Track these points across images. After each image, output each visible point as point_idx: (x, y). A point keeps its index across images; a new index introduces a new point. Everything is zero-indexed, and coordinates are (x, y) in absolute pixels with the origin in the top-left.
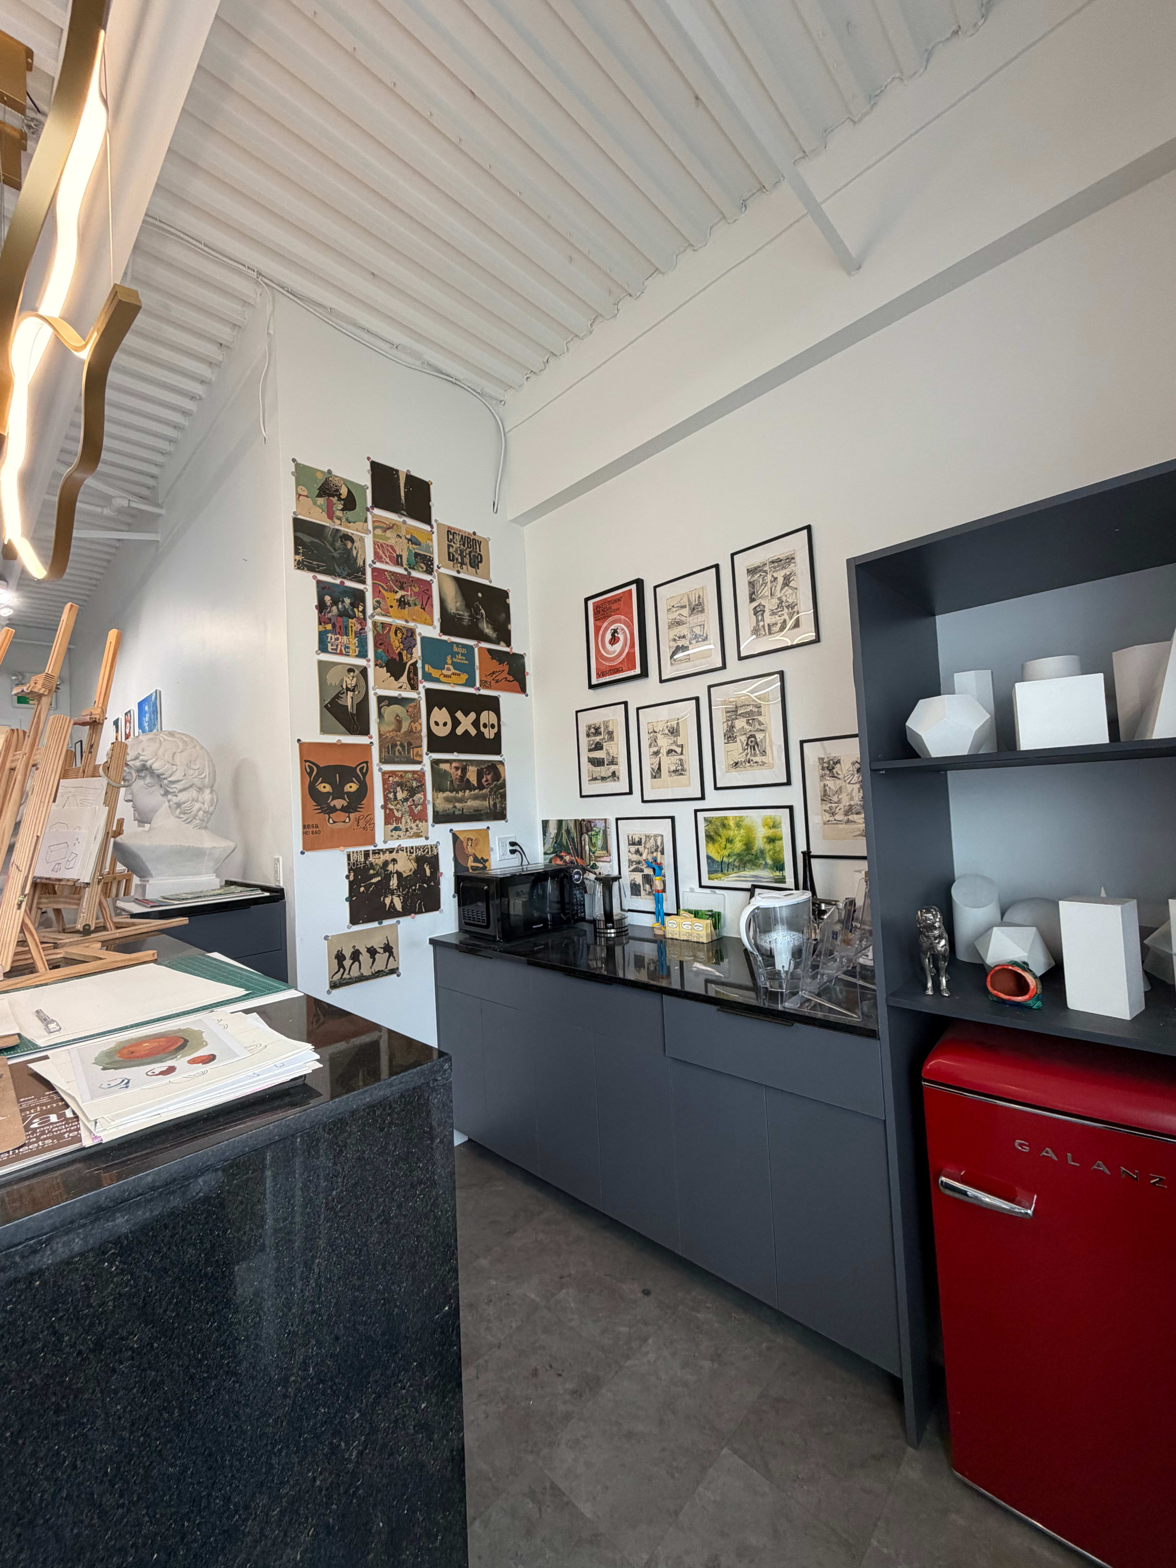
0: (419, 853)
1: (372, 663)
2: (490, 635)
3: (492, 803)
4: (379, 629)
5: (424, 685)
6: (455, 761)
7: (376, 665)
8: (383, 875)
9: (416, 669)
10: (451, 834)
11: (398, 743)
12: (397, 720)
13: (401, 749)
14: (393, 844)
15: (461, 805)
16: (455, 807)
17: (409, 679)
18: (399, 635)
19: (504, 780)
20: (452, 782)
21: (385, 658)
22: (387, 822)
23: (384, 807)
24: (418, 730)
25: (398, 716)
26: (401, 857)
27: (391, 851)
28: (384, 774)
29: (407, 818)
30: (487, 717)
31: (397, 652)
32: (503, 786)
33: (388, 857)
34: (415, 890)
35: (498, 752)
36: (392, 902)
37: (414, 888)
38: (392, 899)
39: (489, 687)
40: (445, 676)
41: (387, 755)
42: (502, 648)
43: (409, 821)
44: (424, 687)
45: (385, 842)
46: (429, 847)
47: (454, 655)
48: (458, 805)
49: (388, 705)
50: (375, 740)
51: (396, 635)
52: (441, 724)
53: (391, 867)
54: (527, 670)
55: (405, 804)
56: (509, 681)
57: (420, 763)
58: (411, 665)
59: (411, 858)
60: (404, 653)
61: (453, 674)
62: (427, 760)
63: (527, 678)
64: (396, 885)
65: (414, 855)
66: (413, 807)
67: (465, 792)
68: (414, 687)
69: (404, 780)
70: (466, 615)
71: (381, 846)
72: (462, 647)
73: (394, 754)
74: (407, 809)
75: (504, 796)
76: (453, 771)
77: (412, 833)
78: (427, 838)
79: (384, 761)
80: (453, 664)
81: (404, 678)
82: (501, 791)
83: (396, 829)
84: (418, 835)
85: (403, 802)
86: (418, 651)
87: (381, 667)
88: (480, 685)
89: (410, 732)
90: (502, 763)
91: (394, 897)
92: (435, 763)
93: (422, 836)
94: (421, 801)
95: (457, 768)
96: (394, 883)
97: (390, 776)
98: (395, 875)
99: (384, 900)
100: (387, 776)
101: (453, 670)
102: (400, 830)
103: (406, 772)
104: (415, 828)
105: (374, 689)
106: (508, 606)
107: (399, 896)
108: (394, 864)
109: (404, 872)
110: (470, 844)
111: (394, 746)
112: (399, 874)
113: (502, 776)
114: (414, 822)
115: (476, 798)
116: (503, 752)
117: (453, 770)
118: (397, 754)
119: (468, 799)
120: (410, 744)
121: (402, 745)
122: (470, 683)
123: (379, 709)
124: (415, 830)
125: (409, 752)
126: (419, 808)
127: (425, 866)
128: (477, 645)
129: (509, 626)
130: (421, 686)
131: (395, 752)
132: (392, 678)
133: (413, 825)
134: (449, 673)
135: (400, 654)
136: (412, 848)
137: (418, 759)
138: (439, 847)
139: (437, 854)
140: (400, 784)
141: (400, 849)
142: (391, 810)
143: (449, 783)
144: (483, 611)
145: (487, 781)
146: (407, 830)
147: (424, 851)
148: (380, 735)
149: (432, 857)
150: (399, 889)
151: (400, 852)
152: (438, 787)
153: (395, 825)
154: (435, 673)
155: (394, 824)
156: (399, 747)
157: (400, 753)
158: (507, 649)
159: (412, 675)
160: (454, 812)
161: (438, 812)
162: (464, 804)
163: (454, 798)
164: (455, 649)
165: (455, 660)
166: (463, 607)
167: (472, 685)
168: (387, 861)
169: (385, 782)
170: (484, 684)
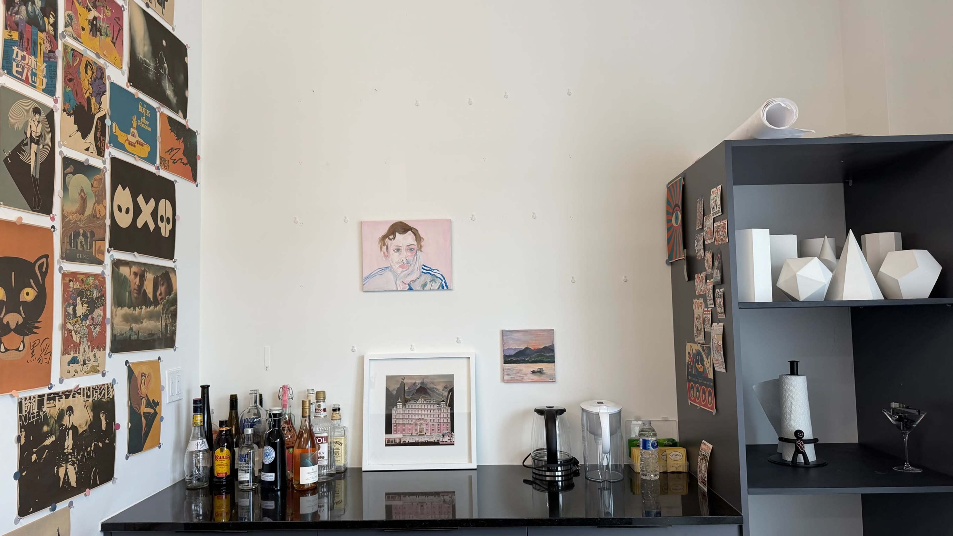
0: (97, 396)
1: (59, 106)
2: (171, 99)
3: (164, 324)
4: (70, 56)
5: (111, 152)
6: (135, 263)
7: (64, 110)
8: (57, 434)
9: (104, 126)
10: (126, 367)
11: (81, 231)
12: (82, 197)
13: (83, 240)
14: (70, 384)
15: (137, 326)
16: (131, 329)
17: (96, 139)
18: (90, 72)
19: (176, 295)
20: (130, 293)
21: (74, 103)
22: (65, 351)
23: (64, 327)
24: (102, 215)
25: (82, 191)
26: (78, 402)
27: (67, 394)
28: (65, 275)
29: (85, 345)
30: (164, 206)
31: (86, 96)
32: (174, 302)
33: (62, 404)
34: (89, 453)
35: (170, 256)
36: (66, 474)
37: (89, 449)
38: (67, 469)
39: (167, 168)
40: (130, 144)
41: (69, 247)
42: (178, 118)
43: (87, 348)
44: (110, 153)
45: (61, 381)
46: (106, 386)
47: (140, 115)
48: (135, 326)
49: (74, 173)
50: (58, 223)
51: (86, 73)
52: (124, 210)
53: (67, 421)
54: (198, 153)
55: (84, 322)
56: (183, 163)
57: (100, 262)
58: (98, 119)
59: (87, 403)
60: (93, 100)
61: (137, 142)
62: (108, 260)
63: (199, 162)
64: (70, 447)
65: (90, 400)
66: (92, 327)
67: (141, 309)
68: (100, 153)
69: (85, 287)
70: (152, 65)
71: (58, 388)
72: (147, 108)
73: (77, 247)
74: (86, 330)
75: (174, 315)
76: (131, 278)
77: (90, 366)
78: (104, 375)
79: (67, 257)
80: (138, 128)
81: (91, 137)
82: (172, 308)
83: (74, 361)
84: (95, 370)
85: (82, 320)
86: (106, 99)
87: (69, 114)
88: (160, 164)
89: (94, 216)
90: (173, 270)
91: (69, 466)
92: (117, 264)
93: (99, 371)
94: (100, 319)
95: (136, 274)
96: (69, 443)
97: (70, 281)
98: (71, 431)
99: (58, 471)
100: (68, 279)
101: (137, 138)
102: (78, 362)
103: (88, 275)
104: (92, 359)
105: (60, 147)
106: (185, 66)
107: (73, 465)
108: (70, 415)
109: (80, 426)
110: (143, 381)
111: (77, 234)
112: (74, 428)
113: (174, 289)
114: (92, 351)
115: (151, 316)
116: (176, 257)
117: (133, 276)
118: (79, 248)
119: (143, 319)
120: (93, 234)
121: (85, 235)
122: (151, 159)
123: (65, 176)
124: (92, 363)
125: (91, 247)
126: (98, 329)
127: (101, 415)
128: (159, 108)
129: (186, 93)
130: (107, 152)
131: (77, 243)
132: (79, 134)
133: (91, 355)
134: (133, 140)
135: (89, 99)
136: (89, 389)
137: (99, 256)
138: (115, 386)
139: (113, 396)
140: (81, 293)
141: (77, 391)
142: (70, 331)
143: (127, 294)
144: (166, 65)
145: (161, 294)
146: (84, 364)
147: (100, 394)
148: (64, 217)
149: (108, 402)
150: (74, 452)
151: (77, 395)
152: (118, 302)
153: (72, 355)
154: (122, 137)
155: (72, 353)
156: (81, 237)
157: (82, 246)
158: (183, 122)
159: (99, 134)
160: (130, 335)
161: (115, 335)
162: (141, 325)
163: (132, 315)
164: (141, 109)
165: (140, 124)
166: (150, 55)
167: (153, 162)
168: (62, 410)
169: (65, 287)
170: (164, 164)
